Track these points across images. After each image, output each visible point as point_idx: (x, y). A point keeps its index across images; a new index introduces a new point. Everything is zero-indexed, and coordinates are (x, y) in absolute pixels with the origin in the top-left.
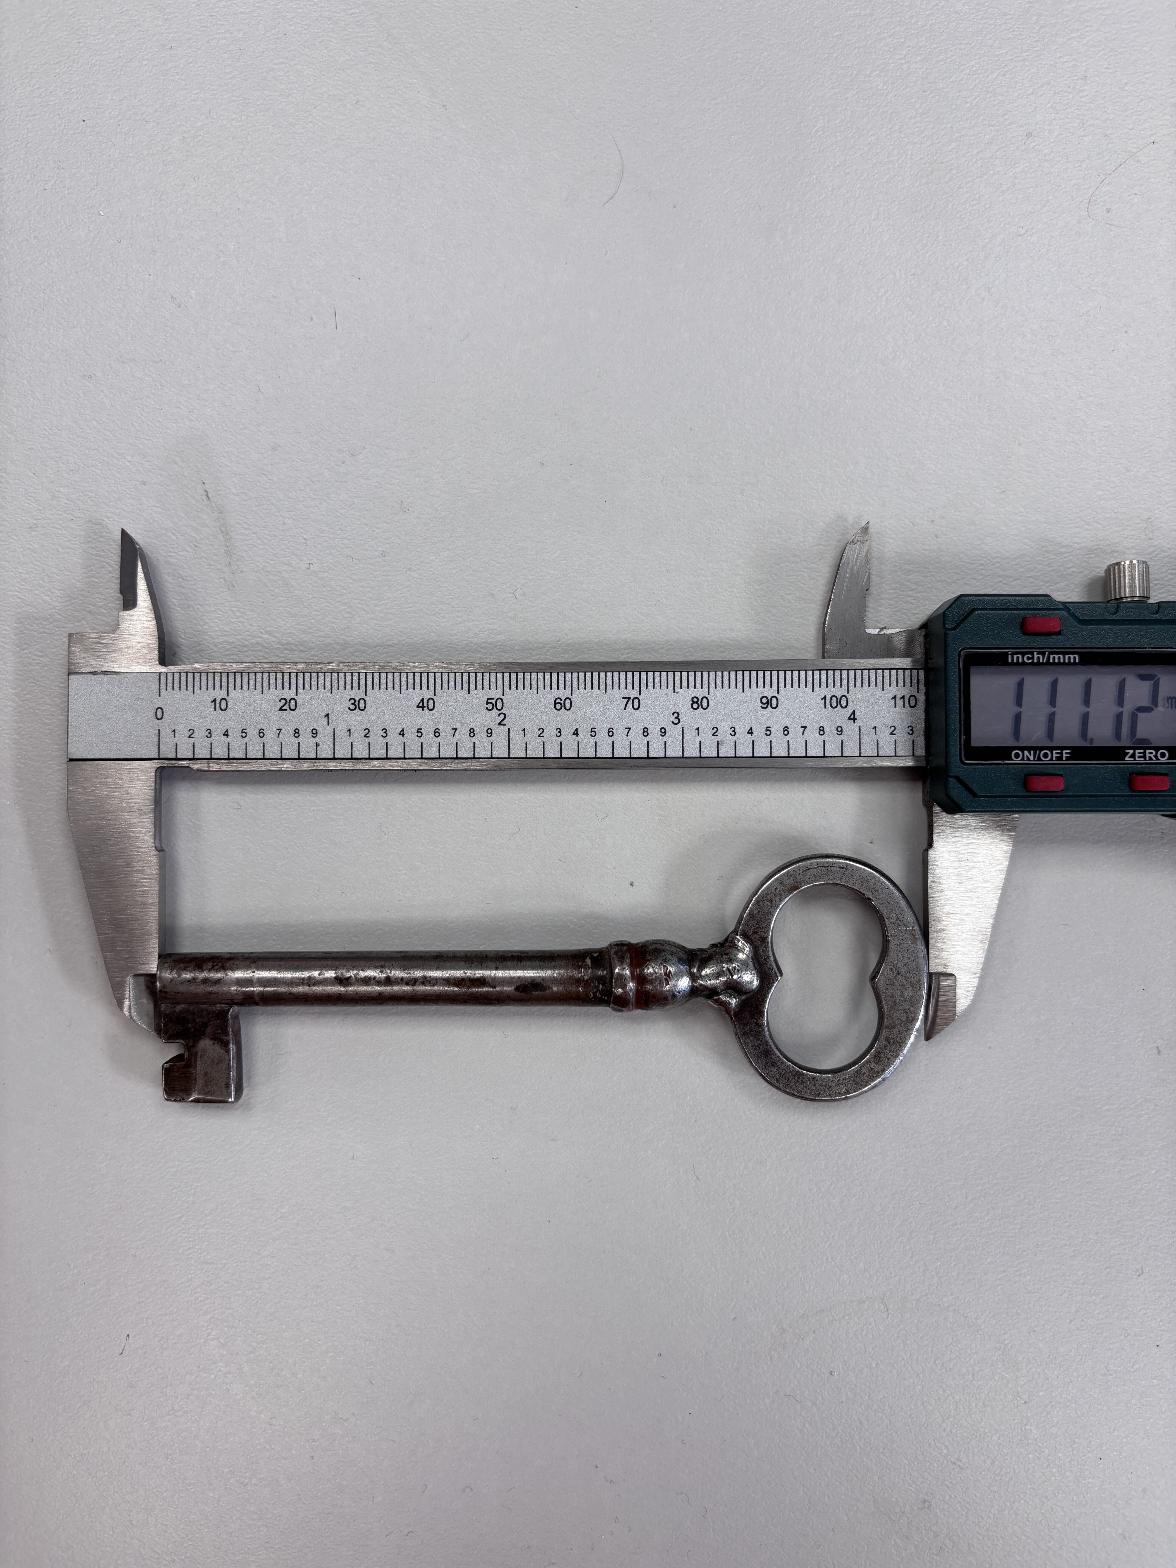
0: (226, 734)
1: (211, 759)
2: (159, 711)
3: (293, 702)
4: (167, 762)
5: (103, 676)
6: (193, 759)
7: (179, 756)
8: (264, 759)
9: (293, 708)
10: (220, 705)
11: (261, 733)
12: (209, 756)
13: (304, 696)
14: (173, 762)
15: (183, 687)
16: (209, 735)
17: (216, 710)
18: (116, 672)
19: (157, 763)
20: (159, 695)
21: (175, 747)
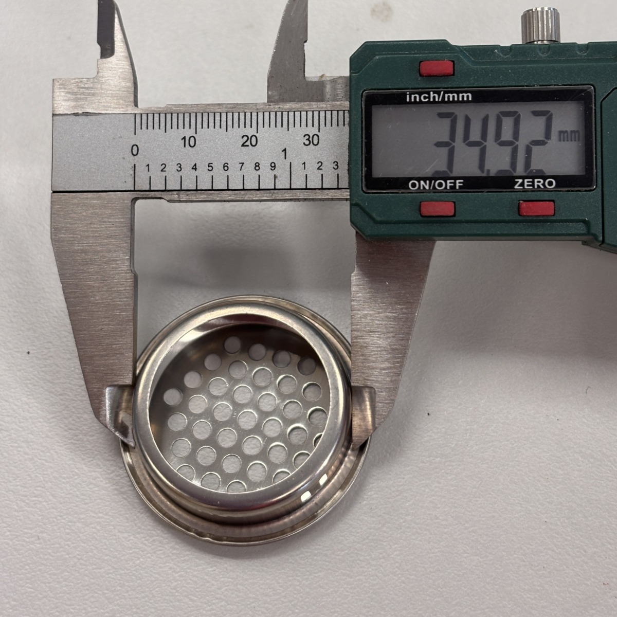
0: (195, 168)
1: (181, 190)
2: (135, 148)
3: (254, 139)
4: (142, 193)
5: (84, 117)
6: (165, 190)
7: (152, 189)
8: (228, 190)
9: (254, 143)
10: (189, 142)
11: (226, 167)
12: (179, 188)
13: (264, 134)
14: (147, 193)
15: (156, 125)
16: (179, 169)
17: (185, 146)
18: (95, 113)
19: (133, 194)
20: (135, 134)
21: (149, 179)
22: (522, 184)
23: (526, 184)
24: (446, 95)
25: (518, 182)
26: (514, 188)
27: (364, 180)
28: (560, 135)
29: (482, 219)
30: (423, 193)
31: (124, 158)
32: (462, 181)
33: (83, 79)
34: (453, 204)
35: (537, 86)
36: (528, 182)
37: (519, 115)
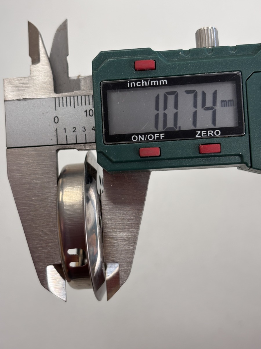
1: (86, 143)
2: (56, 118)
4: (62, 146)
5: (24, 101)
6: (76, 144)
7: (68, 143)
10: (89, 114)
14: (66, 146)
15: (69, 104)
16: (84, 130)
17: (87, 116)
18: (31, 99)
19: (57, 147)
20: (56, 110)
21: (66, 138)
22: (200, 134)
23: (203, 134)
24: (152, 82)
25: (198, 133)
26: (195, 137)
27: (104, 137)
28: (222, 103)
29: (177, 157)
30: (141, 143)
31: (50, 125)
32: (164, 134)
33: (22, 78)
34: (159, 149)
35: (207, 73)
36: (204, 133)
37: (197, 92)
